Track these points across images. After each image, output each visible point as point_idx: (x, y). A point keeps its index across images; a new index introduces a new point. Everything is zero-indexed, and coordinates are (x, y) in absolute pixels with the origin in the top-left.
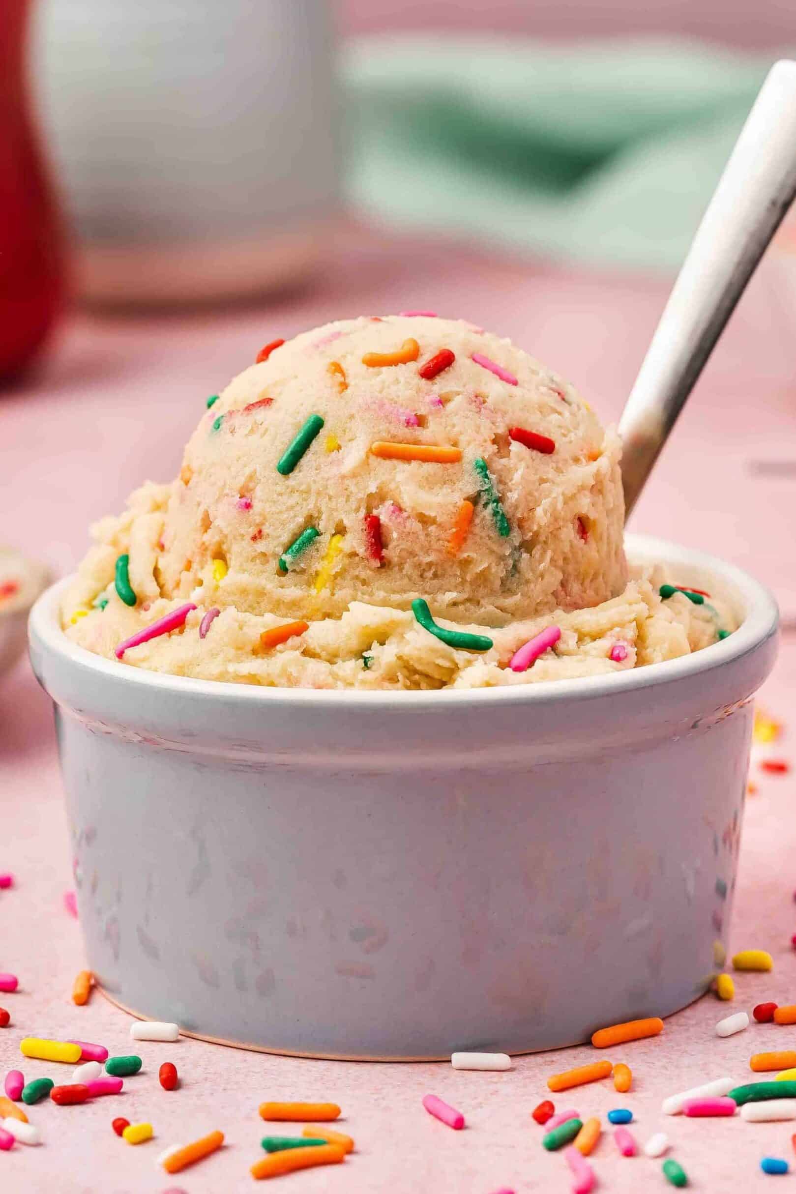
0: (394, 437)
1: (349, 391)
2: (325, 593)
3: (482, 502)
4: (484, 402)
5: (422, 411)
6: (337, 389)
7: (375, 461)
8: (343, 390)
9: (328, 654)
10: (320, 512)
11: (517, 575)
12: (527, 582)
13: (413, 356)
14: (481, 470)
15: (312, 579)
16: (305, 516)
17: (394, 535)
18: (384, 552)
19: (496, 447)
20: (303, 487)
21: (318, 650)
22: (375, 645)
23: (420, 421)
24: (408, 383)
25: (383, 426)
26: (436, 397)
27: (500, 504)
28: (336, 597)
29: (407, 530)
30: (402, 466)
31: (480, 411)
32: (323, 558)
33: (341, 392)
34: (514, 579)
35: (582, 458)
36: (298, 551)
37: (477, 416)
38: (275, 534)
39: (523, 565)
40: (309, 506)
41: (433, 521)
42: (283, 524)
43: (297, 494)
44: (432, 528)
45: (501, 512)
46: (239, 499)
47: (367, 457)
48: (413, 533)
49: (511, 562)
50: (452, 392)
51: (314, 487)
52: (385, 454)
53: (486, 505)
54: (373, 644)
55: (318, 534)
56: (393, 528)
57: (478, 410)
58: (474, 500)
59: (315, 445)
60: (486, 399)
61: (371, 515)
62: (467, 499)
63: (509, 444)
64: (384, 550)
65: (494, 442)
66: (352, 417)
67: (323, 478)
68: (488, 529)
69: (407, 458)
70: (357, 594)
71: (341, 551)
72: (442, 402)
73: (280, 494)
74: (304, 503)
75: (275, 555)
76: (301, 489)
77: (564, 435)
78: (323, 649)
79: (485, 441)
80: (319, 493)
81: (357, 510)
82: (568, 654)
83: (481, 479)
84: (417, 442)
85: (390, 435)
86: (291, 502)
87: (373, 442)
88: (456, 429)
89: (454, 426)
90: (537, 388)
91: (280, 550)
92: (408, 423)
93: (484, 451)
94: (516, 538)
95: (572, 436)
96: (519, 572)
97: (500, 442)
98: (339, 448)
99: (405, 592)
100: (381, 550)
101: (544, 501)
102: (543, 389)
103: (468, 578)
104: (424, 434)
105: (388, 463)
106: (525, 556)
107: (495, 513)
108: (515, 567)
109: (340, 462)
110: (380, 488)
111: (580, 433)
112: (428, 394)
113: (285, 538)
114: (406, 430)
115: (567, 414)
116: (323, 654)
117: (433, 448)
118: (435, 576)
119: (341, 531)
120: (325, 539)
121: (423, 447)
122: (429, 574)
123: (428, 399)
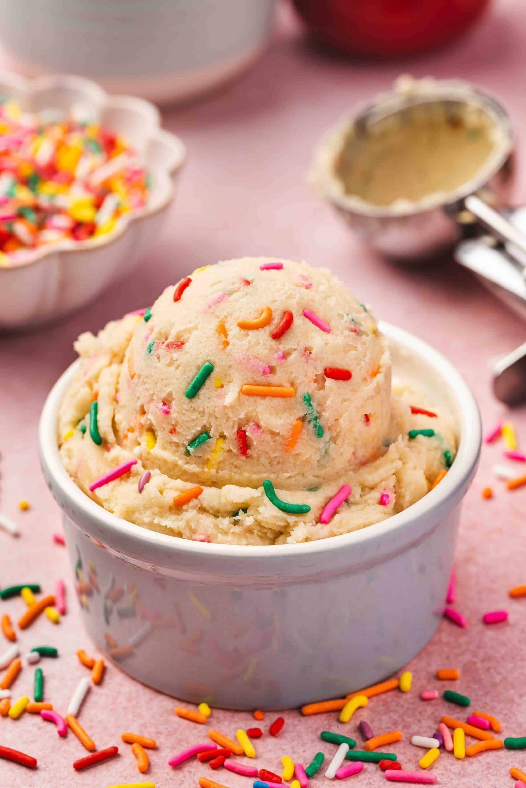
0: (255, 381)
1: (229, 347)
2: (213, 471)
3: (307, 420)
4: (310, 353)
5: (273, 364)
6: (221, 346)
7: (244, 398)
8: (225, 346)
9: (214, 511)
10: (210, 424)
11: (327, 457)
12: (333, 459)
13: (267, 322)
14: (307, 402)
15: (206, 462)
16: (201, 426)
17: (254, 443)
18: (249, 451)
19: (316, 384)
20: (201, 409)
21: (208, 509)
22: (241, 512)
23: (272, 370)
24: (264, 344)
25: (249, 375)
26: (280, 353)
27: (318, 420)
28: (219, 474)
29: (262, 439)
30: (260, 401)
31: (307, 361)
32: (212, 451)
33: (225, 348)
34: (325, 459)
35: (367, 378)
36: (198, 445)
37: (306, 365)
38: (184, 433)
39: (331, 451)
40: (204, 421)
41: (278, 434)
42: (188, 428)
43: (197, 412)
44: (277, 438)
45: (318, 425)
46: (162, 407)
47: (239, 395)
48: (266, 441)
49: (323, 451)
50: (291, 349)
51: (207, 411)
52: (250, 394)
53: (309, 422)
54: (240, 512)
55: (209, 437)
56: (254, 439)
57: (306, 360)
58: (303, 419)
59: (208, 382)
60: (312, 351)
61: (241, 430)
62: (299, 419)
63: (325, 380)
64: (248, 450)
65: (315, 381)
66: (230, 367)
67: (212, 406)
68: (310, 435)
69: (263, 396)
70: (232, 473)
71: (223, 449)
72: (285, 356)
73: (187, 410)
74: (201, 419)
75: (184, 445)
76: (199, 410)
77: (358, 364)
78: (211, 508)
79: (310, 382)
80: (210, 415)
81: (233, 427)
82: (356, 503)
83: (307, 407)
84: (269, 385)
85: (253, 381)
86: (194, 417)
87: (243, 386)
88: (293, 375)
89: (292, 373)
90: (342, 333)
91: (186, 443)
92: (264, 372)
93: (309, 389)
94: (327, 436)
95: (363, 364)
96: (328, 454)
97: (319, 381)
98: (222, 386)
99: (261, 472)
100: (247, 450)
101: (344, 415)
102: (347, 332)
103: (298, 463)
104: (274, 379)
105: (252, 399)
106: (332, 445)
107: (315, 426)
108: (326, 452)
109: (223, 396)
110: (246, 415)
111: (367, 359)
112: (276, 352)
113: (190, 437)
114: (263, 377)
115: (360, 348)
116: (211, 511)
117: (279, 389)
118: (279, 463)
119: (223, 437)
120: (213, 441)
121: (273, 388)
122: (275, 463)
123: (276, 356)
